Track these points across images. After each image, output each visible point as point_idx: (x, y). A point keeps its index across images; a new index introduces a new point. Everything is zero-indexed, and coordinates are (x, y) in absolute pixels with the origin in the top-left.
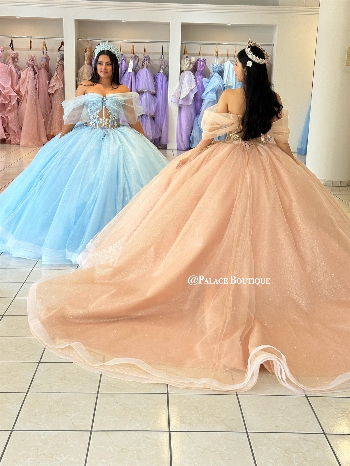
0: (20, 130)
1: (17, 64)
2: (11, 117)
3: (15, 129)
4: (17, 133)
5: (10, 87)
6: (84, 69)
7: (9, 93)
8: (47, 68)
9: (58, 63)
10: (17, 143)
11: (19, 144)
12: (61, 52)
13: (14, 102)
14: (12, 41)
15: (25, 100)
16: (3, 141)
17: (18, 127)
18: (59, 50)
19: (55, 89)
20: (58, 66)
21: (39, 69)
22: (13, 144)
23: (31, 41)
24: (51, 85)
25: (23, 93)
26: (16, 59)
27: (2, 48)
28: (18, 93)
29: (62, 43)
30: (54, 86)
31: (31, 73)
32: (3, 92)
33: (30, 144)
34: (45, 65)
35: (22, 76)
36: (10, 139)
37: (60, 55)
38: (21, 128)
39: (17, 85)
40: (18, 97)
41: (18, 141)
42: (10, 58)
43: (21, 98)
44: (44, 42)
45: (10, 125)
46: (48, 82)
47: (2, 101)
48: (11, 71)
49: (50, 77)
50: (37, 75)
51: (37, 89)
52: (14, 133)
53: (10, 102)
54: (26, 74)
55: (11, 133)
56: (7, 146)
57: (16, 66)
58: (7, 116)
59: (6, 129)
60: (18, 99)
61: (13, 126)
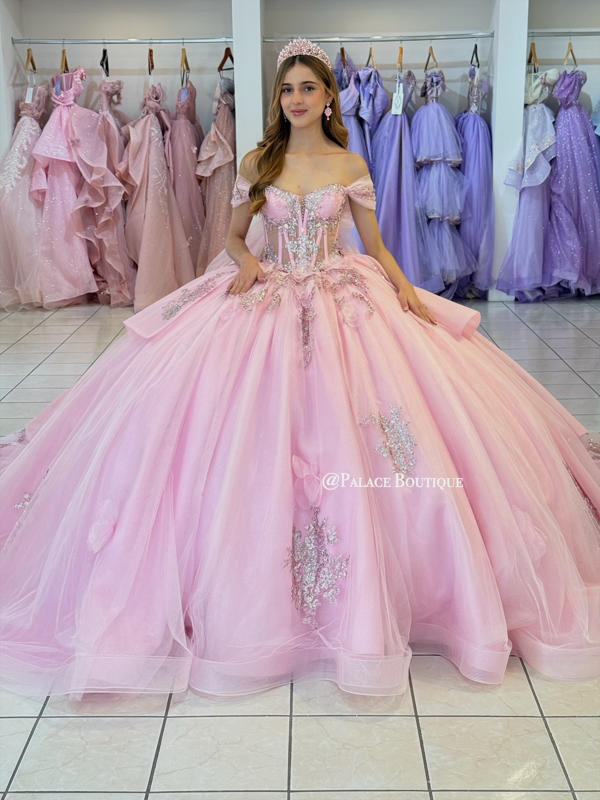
0: (133, 270)
1: (118, 108)
2: (109, 239)
3: (119, 267)
4: (124, 278)
5: (105, 166)
7: (102, 182)
8: (191, 115)
9: (220, 102)
10: (126, 302)
11: (132, 305)
12: (225, 74)
13: (116, 203)
14: (105, 52)
15: (143, 195)
16: (91, 299)
17: (128, 263)
18: (220, 68)
19: (214, 165)
20: (218, 108)
21: (174, 119)
22: (117, 306)
23: (151, 51)
24: (204, 156)
25: (136, 178)
26: (115, 98)
27: (82, 71)
28: (125, 179)
29: (228, 54)
30: (211, 158)
31: (156, 131)
32: (88, 180)
34: (188, 109)
35: (134, 138)
36: (107, 292)
37: (222, 81)
38: (135, 266)
39: (121, 160)
40: (124, 190)
41: (128, 296)
42: (100, 96)
43: (133, 192)
44: (184, 50)
45: (109, 260)
46: (195, 149)
47: (87, 201)
48: (107, 126)
49: (199, 138)
50: (168, 134)
51: (169, 167)
52: (118, 279)
53: (107, 203)
54: (144, 130)
55: (111, 278)
56: (103, 310)
57: (116, 114)
58: (99, 237)
59: (99, 268)
60: (125, 195)
61: (115, 263)
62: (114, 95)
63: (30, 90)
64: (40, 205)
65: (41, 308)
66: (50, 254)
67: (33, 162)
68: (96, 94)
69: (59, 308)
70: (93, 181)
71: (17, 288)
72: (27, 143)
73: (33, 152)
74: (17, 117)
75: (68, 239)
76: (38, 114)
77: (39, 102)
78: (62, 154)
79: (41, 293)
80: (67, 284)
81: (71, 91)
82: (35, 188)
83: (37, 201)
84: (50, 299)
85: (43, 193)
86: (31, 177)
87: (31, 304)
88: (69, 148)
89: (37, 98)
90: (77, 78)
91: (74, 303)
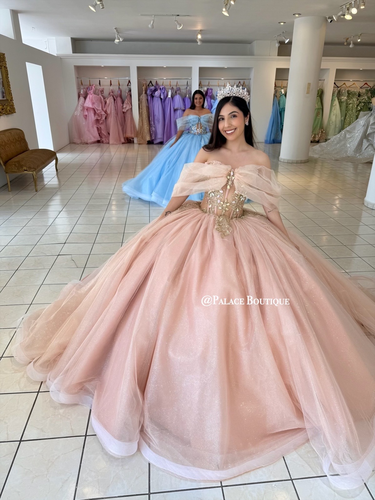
0: (109, 135)
1: (102, 95)
2: (103, 127)
3: (105, 134)
4: (107, 137)
5: (101, 109)
6: (143, 97)
7: (101, 113)
8: (121, 96)
9: (128, 94)
11: (109, 143)
12: (129, 87)
13: (104, 118)
14: (100, 81)
15: (110, 116)
16: (98, 142)
17: (107, 133)
18: (128, 85)
19: (127, 109)
20: (127, 95)
21: (117, 97)
22: (105, 143)
24: (124, 106)
25: (109, 112)
26: (102, 92)
27: (94, 85)
28: (106, 112)
29: (129, 82)
30: (126, 107)
31: (113, 100)
32: (97, 112)
33: (115, 143)
35: (108, 102)
36: (102, 140)
38: (109, 134)
39: (105, 107)
40: (106, 115)
41: (108, 141)
43: (107, 115)
44: (119, 81)
45: (103, 132)
46: (122, 105)
47: (97, 117)
48: (101, 99)
49: (123, 103)
50: (116, 101)
51: (116, 110)
52: (105, 137)
53: (101, 118)
54: (110, 100)
55: (103, 137)
56: (102, 144)
57: (102, 96)
58: (100, 126)
59: (100, 134)
60: (106, 116)
61: (104, 132)
62: (102, 91)
63: (82, 90)
64: (86, 118)
65: (87, 144)
66: (89, 131)
67: (84, 108)
68: (97, 91)
69: (91, 144)
70: (99, 113)
71: (82, 139)
72: (82, 103)
73: (84, 105)
74: (79, 97)
75: (93, 127)
76: (84, 96)
77: (84, 93)
78: (91, 106)
79: (87, 140)
80: (93, 138)
81: (92, 90)
82: (85, 114)
83: (85, 118)
84: (89, 141)
85: (86, 116)
86: (83, 112)
87: (84, 143)
88: (92, 105)
89: (84, 92)
90: (93, 87)
91: (94, 143)
